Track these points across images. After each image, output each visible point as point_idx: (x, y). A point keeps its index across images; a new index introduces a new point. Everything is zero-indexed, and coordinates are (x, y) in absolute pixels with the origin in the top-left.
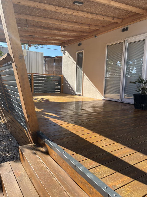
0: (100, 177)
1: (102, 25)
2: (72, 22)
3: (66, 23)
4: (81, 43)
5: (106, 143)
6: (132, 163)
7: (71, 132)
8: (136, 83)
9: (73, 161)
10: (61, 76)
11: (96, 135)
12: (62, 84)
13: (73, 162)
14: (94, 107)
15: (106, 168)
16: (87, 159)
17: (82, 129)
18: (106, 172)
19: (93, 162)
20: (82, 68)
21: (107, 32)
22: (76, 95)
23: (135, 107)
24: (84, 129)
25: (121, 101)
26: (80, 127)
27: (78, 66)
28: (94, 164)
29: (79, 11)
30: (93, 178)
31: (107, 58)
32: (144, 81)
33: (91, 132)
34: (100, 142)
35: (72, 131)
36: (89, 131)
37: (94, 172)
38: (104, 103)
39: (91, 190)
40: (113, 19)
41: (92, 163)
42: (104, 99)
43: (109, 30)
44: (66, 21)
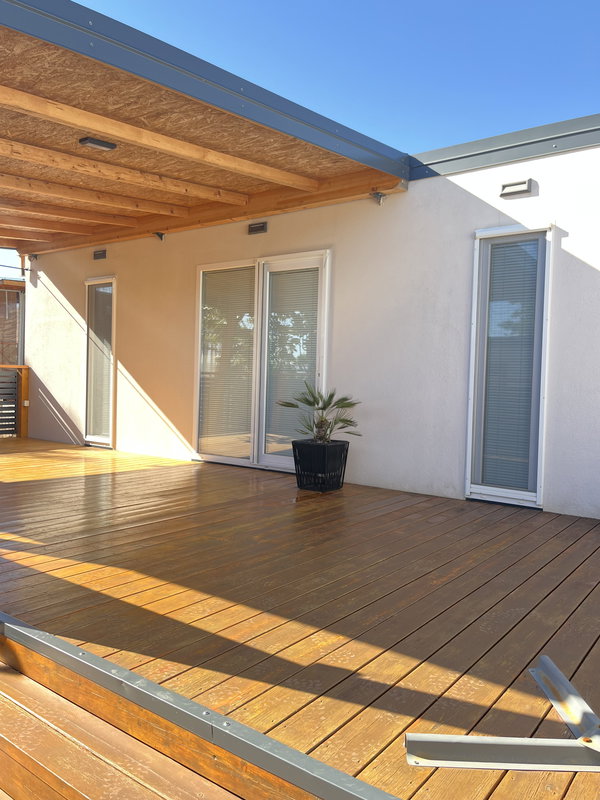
0: (190, 695)
1: (182, 203)
2: (71, 187)
3: (49, 188)
4: (105, 251)
5: (204, 611)
6: (271, 650)
7: (90, 590)
8: (297, 406)
9: (114, 671)
10: (20, 370)
11: (176, 589)
12: (26, 403)
13: (113, 673)
14: (163, 495)
15: (207, 672)
16: (152, 658)
17: (129, 576)
18: (205, 681)
19: (169, 664)
20: (110, 342)
21: (199, 226)
22: (87, 445)
23: (301, 485)
24: (133, 575)
25: (255, 463)
26: (120, 571)
27: (92, 334)
28: (174, 667)
29: (99, 163)
30: (172, 700)
31: (204, 303)
32: (321, 397)
33: (159, 582)
34: (188, 609)
35: (97, 589)
36: (151, 582)
37: (174, 687)
38: (200, 474)
39: (167, 734)
40: (219, 193)
41: (166, 668)
42: (198, 457)
43: (207, 221)
44: (47, 182)
